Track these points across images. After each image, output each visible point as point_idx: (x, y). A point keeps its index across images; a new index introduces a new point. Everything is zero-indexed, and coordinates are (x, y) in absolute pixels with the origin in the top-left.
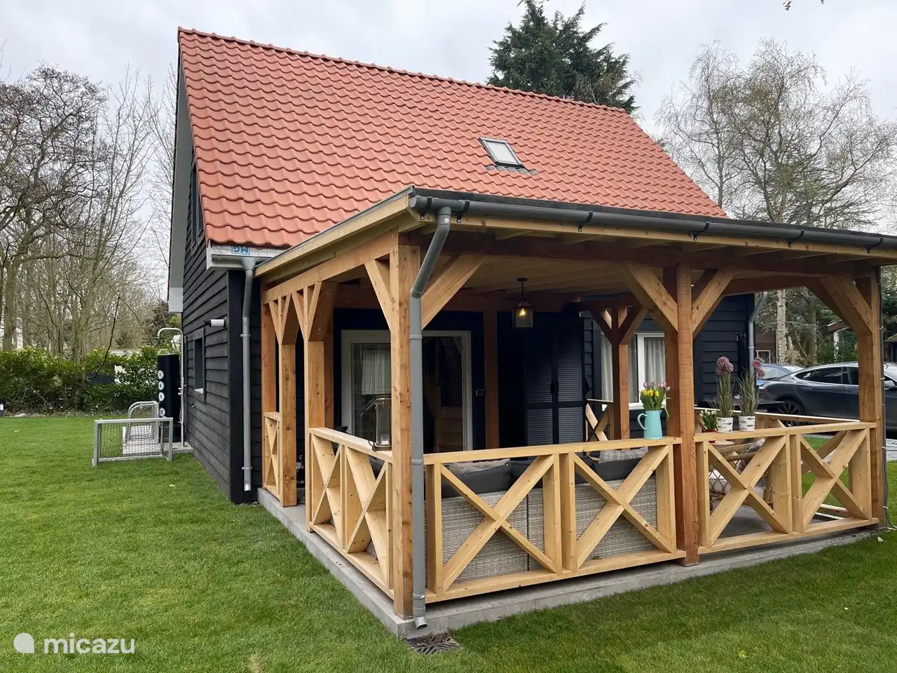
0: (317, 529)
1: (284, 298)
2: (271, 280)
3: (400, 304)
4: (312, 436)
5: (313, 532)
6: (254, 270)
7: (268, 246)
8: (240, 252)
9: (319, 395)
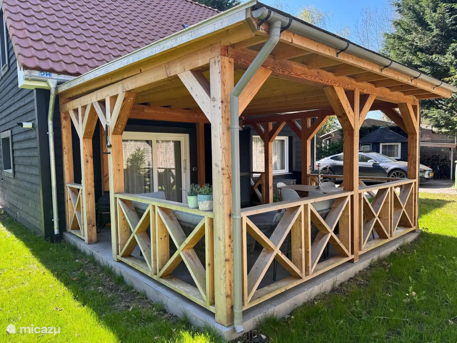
0: (124, 260)
1: (84, 107)
2: (70, 95)
3: (222, 102)
4: (118, 199)
5: (119, 261)
6: (56, 89)
7: (66, 73)
8: (45, 76)
9: (120, 171)
